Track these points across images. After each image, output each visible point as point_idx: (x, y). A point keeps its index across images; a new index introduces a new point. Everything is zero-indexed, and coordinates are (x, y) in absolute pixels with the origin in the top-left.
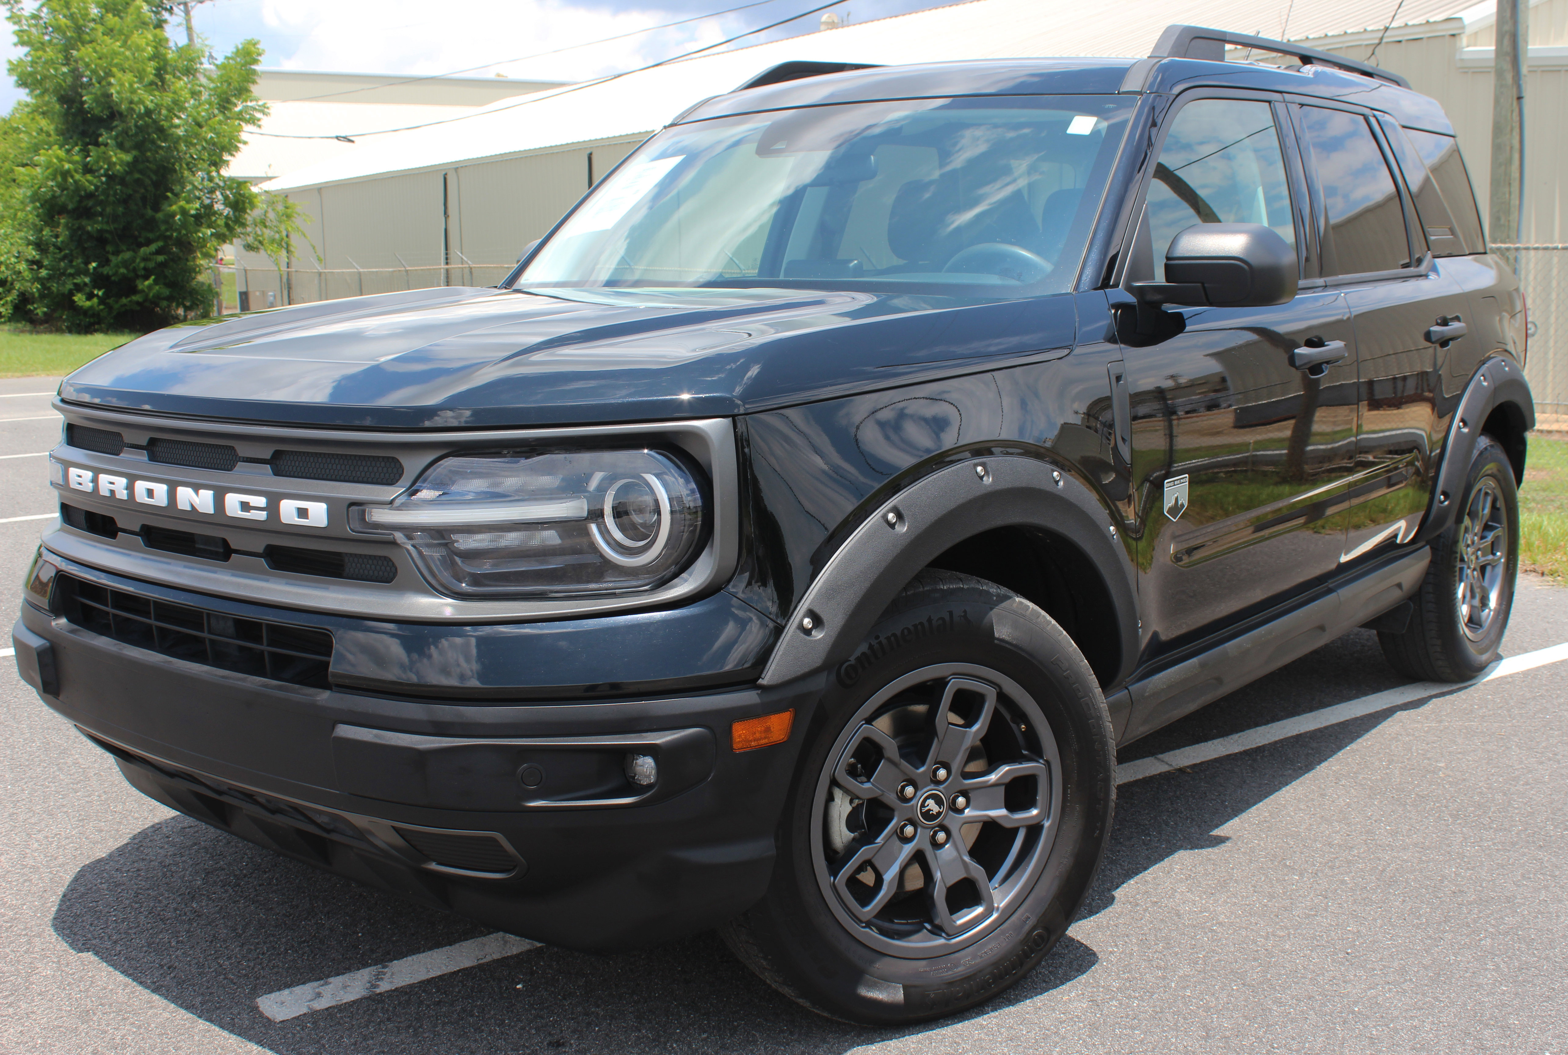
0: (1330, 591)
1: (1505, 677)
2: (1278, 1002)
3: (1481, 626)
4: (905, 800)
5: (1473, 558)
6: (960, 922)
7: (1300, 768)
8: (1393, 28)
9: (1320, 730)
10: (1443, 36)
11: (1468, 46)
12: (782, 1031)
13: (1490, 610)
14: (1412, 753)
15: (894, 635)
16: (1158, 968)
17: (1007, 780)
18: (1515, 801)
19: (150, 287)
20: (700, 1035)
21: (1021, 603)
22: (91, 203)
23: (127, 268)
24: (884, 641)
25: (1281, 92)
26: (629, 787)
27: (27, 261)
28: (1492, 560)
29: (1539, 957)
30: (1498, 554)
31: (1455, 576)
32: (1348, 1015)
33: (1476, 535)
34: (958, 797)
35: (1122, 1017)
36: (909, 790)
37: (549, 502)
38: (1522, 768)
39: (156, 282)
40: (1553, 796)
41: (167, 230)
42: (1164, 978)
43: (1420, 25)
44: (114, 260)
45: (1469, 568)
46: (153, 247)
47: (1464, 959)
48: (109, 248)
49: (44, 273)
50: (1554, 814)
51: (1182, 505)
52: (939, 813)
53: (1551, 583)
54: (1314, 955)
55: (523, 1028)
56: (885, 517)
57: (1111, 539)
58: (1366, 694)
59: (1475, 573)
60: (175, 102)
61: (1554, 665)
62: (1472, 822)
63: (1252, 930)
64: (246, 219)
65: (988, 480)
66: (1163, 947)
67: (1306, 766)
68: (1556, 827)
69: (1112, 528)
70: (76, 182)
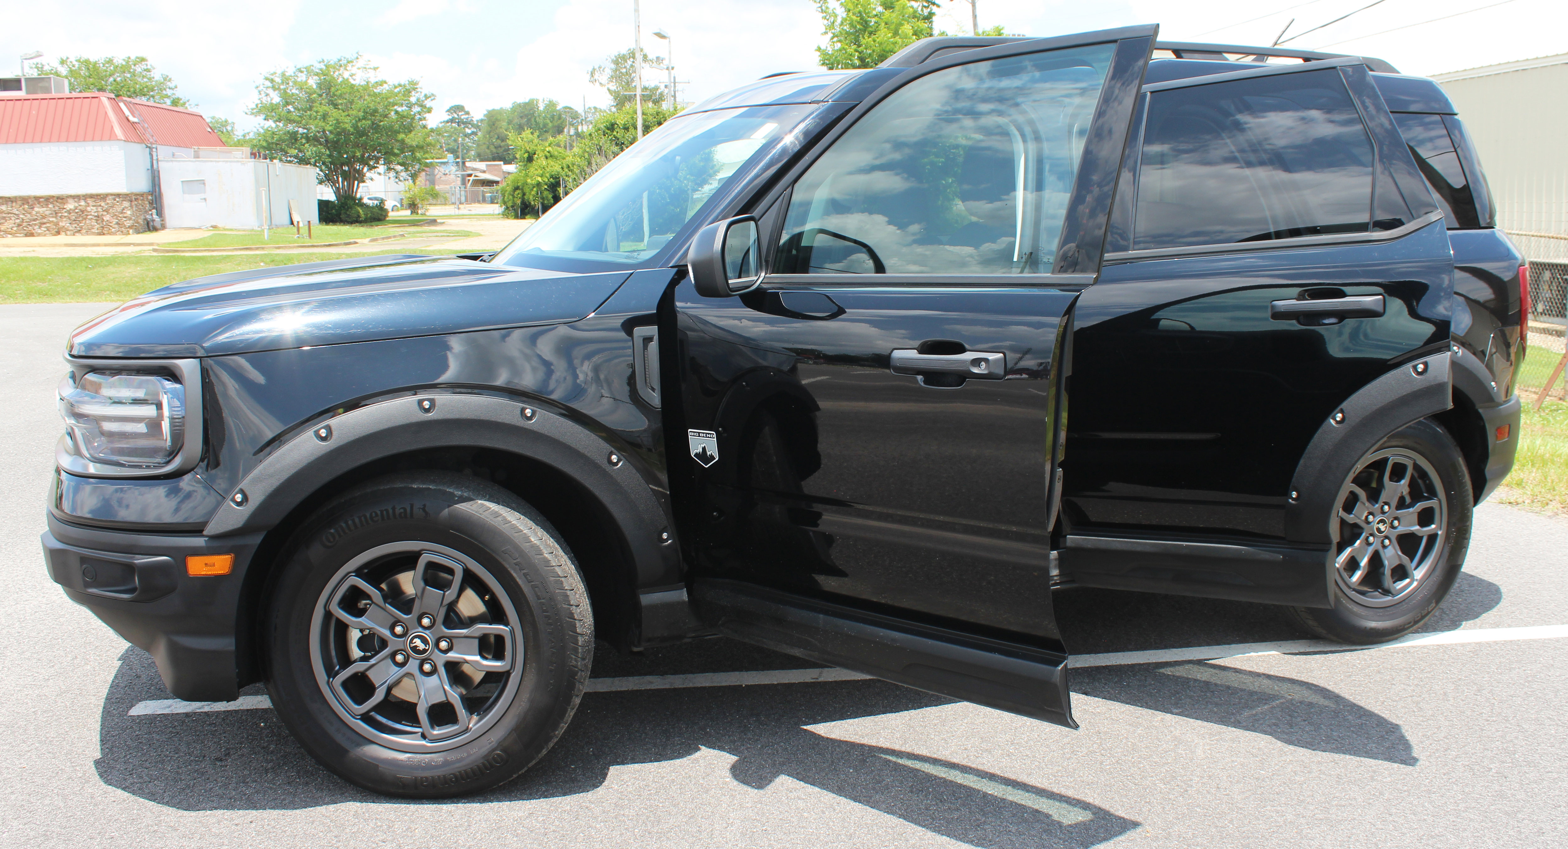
3: (1391, 593)
5: (1382, 526)
15: (364, 515)
17: (478, 635)
24: (356, 519)
28: (1419, 530)
30: (1432, 525)
33: (1385, 504)
34: (441, 641)
36: (399, 629)
45: (1371, 535)
52: (425, 651)
56: (317, 432)
59: (1386, 541)
65: (432, 412)
69: (613, 457)
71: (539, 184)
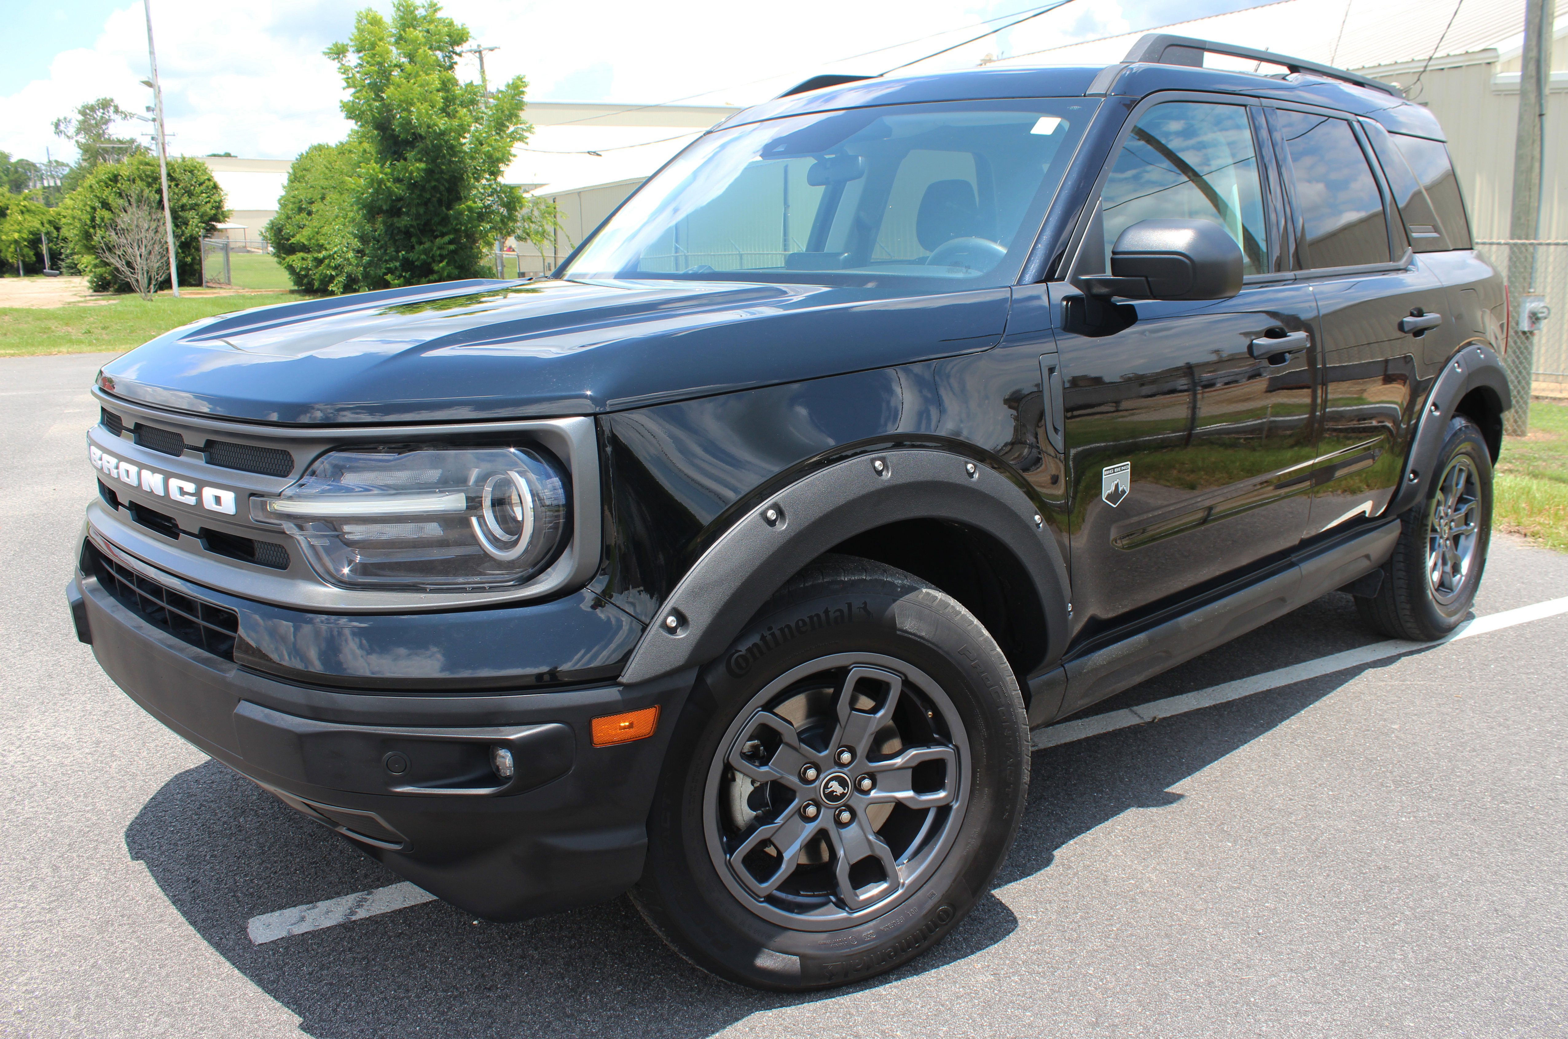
0: (1292, 565)
1: (1473, 637)
2: (1176, 986)
3: (1452, 590)
4: (805, 781)
5: (1446, 529)
6: (862, 897)
7: (1262, 725)
8: (1437, 58)
9: (1289, 686)
10: (1480, 64)
11: (1501, 72)
12: (692, 989)
13: (1462, 576)
14: (1370, 713)
15: (788, 626)
16: (1070, 940)
17: (914, 764)
18: (1458, 768)
19: (443, 268)
20: (615, 988)
21: (928, 594)
22: (399, 205)
23: (426, 254)
24: (778, 633)
25: (1258, 97)
26: (492, 777)
27: (354, 250)
28: (1466, 530)
29: (1450, 948)
30: (1472, 524)
31: (1426, 547)
32: (1242, 1006)
33: (1449, 507)
34: (864, 778)
35: (1019, 995)
36: (811, 773)
37: (417, 496)
38: (1472, 733)
39: (448, 264)
40: (1496, 765)
41: (457, 225)
42: (1072, 952)
43: (1460, 55)
44: (419, 248)
45: (1441, 537)
46: (447, 239)
47: (1373, 946)
48: (413, 240)
49: (366, 259)
50: (1494, 784)
51: (1124, 492)
52: (843, 795)
53: (1532, 544)
54: (1226, 933)
55: (461, 968)
56: (763, 514)
57: (1035, 528)
58: (1340, 650)
59: (1448, 542)
60: (461, 126)
61: (1522, 626)
62: (1414, 789)
63: (1172, 901)
64: (516, 216)
65: (887, 475)
66: (1081, 917)
67: (1268, 723)
68: (1493, 798)
69: (1037, 517)
70: (387, 188)
71: (16, 242)
